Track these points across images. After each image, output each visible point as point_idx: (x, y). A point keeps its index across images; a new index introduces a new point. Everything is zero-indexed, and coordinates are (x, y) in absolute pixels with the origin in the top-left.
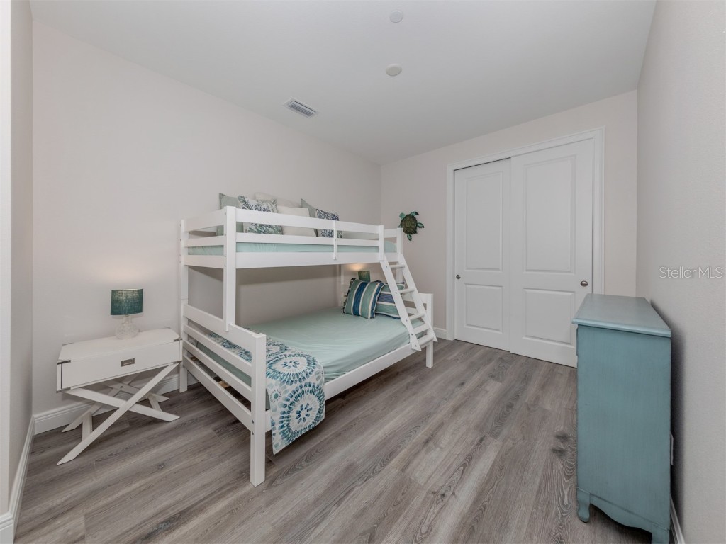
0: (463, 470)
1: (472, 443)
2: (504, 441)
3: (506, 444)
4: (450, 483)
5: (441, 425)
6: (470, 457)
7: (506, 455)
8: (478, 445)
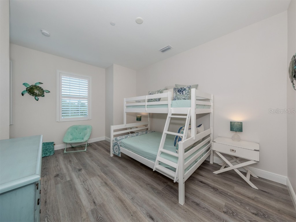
0: (87, 190)
1: (96, 198)
2: (87, 214)
3: (85, 214)
4: (86, 185)
5: (113, 190)
6: (90, 194)
7: (80, 209)
8: (93, 200)
